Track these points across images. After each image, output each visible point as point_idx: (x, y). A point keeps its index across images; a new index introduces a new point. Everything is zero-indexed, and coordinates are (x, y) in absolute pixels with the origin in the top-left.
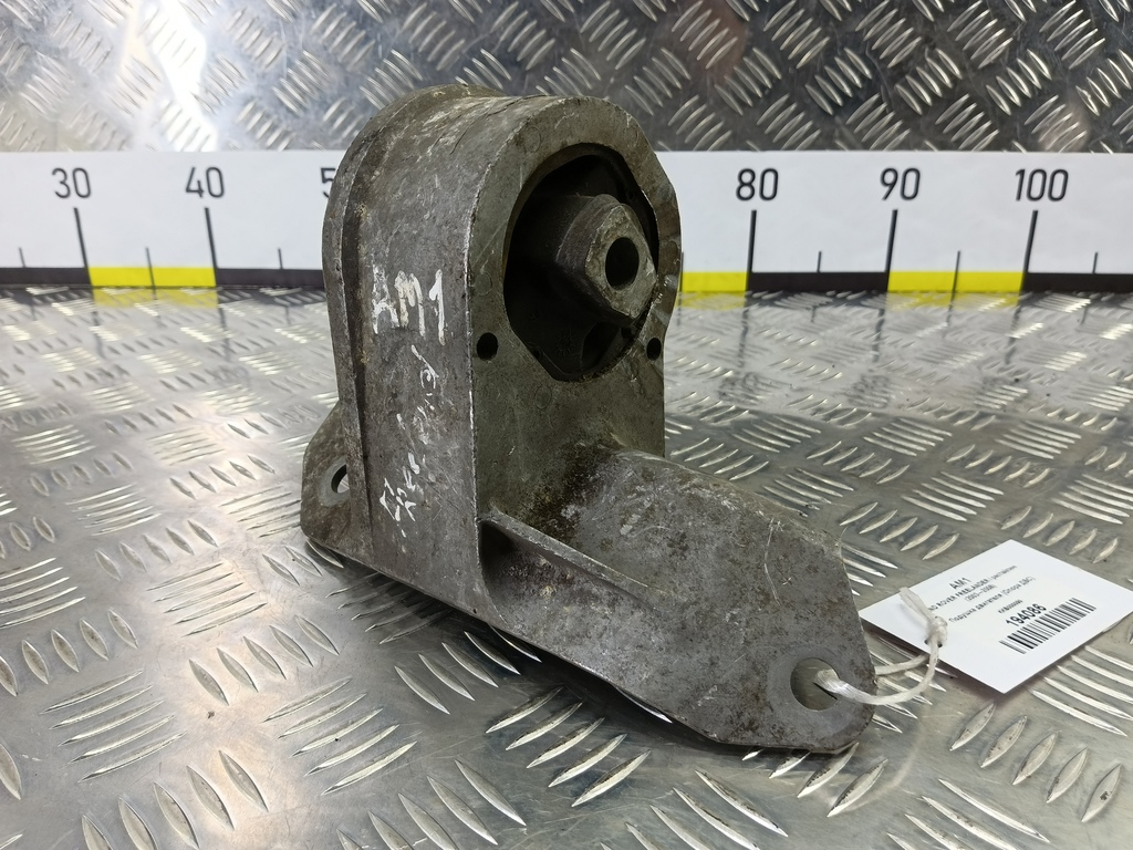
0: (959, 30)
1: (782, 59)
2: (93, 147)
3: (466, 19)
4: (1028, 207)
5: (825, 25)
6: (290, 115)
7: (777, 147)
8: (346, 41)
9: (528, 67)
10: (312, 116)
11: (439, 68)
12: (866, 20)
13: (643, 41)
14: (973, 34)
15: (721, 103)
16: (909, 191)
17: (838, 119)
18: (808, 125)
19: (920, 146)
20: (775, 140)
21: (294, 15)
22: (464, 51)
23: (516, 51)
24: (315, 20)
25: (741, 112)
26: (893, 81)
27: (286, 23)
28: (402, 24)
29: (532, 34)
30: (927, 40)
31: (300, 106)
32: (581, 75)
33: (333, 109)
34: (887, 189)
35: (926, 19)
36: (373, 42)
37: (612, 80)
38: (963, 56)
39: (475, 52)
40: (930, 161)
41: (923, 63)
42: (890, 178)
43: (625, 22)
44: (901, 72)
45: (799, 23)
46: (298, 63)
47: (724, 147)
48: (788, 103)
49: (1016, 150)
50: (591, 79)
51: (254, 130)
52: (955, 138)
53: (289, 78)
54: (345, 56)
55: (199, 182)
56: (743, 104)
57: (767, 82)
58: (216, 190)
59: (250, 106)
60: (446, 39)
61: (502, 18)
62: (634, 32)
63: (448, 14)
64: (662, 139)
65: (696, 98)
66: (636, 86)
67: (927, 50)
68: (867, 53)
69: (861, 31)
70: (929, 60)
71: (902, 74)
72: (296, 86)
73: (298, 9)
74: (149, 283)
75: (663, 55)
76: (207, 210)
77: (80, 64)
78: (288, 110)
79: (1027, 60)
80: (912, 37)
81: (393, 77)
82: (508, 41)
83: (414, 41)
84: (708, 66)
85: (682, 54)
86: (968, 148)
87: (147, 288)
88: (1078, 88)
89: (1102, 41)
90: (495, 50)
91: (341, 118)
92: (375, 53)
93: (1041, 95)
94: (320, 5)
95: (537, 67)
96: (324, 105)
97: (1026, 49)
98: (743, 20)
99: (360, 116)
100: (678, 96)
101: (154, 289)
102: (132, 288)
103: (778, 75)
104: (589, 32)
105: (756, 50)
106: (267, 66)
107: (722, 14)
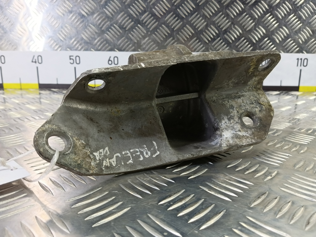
0: (241, 20)
1: (194, 28)
2: (7, 49)
3: (110, 16)
5: (205, 19)
8: (77, 21)
9: (127, 29)
10: (67, 42)
11: (103, 29)
12: (216, 18)
13: (157, 23)
14: (244, 21)
15: (178, 39)
17: (210, 44)
18: (202, 46)
20: (193, 49)
21: (64, 15)
22: (109, 25)
23: (123, 25)
24: (69, 16)
25: (183, 42)
26: (224, 34)
27: (61, 16)
28: (92, 17)
29: (127, 21)
30: (232, 23)
31: (65, 39)
33: (73, 40)
35: (232, 18)
36: (85, 22)
38: (242, 27)
39: (112, 25)
41: (232, 29)
43: (152, 18)
44: (226, 31)
45: (198, 18)
46: (64, 27)
48: (196, 40)
50: (144, 33)
51: (51, 45)
52: (241, 49)
53: (61, 31)
54: (77, 26)
55: (35, 60)
56: (184, 40)
57: (190, 34)
58: (40, 62)
59: (51, 39)
60: (104, 21)
61: (119, 16)
62: (155, 20)
63: (105, 15)
65: (172, 38)
66: (155, 35)
67: (232, 26)
68: (217, 26)
69: (215, 21)
70: (233, 29)
72: (63, 34)
73: (65, 13)
75: (163, 26)
76: (37, 68)
77: (4, 27)
78: (61, 40)
79: (259, 28)
80: (228, 22)
81: (90, 32)
82: (121, 22)
83: (96, 22)
84: (175, 29)
85: (168, 26)
87: (19, 89)
88: (273, 36)
89: (278, 24)
90: (118, 25)
91: (75, 43)
92: (85, 25)
93: (263, 38)
94: (71, 12)
95: (129, 29)
96: (71, 39)
97: (258, 25)
98: (184, 18)
99: (81, 42)
100: (167, 38)
101: (21, 89)
102: (15, 89)
103: (193, 32)
104: (143, 20)
105: (187, 26)
106: (56, 28)
107: (178, 16)
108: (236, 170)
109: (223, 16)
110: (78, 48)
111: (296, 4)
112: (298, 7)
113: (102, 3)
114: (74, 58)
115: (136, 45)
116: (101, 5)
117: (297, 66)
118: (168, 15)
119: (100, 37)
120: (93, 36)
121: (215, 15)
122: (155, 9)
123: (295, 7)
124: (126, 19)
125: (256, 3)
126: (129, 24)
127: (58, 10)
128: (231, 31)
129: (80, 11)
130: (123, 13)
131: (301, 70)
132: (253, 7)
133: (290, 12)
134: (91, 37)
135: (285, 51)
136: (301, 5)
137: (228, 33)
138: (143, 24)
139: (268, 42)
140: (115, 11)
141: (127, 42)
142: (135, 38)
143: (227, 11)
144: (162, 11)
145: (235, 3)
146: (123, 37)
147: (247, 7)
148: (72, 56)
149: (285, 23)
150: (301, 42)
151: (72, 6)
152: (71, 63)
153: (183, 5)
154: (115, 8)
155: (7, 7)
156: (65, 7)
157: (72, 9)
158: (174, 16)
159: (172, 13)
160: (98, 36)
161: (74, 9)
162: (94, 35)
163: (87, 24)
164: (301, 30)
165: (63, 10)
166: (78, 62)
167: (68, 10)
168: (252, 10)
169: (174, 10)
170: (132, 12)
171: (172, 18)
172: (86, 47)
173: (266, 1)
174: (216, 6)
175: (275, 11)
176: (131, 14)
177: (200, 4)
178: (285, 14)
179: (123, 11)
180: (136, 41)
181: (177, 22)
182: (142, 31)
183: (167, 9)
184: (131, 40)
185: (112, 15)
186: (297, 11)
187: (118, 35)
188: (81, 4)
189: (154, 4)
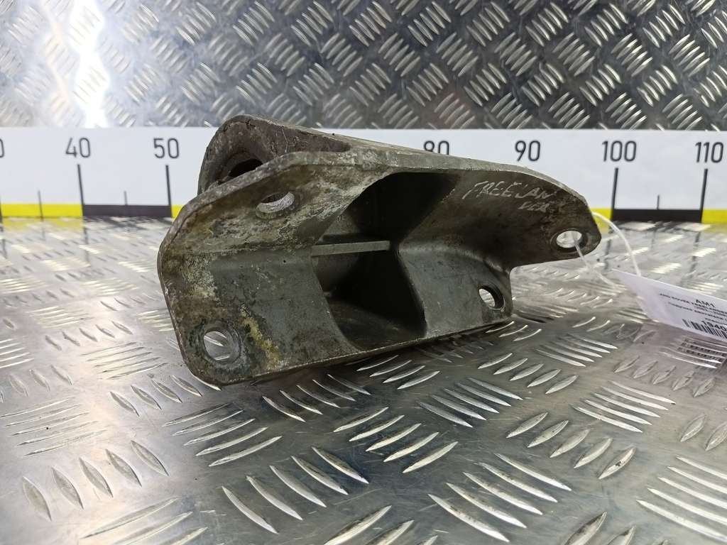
0: (560, 51)
1: (449, 71)
2: (9, 124)
3: (248, 44)
4: (612, 166)
5: (475, 49)
6: (135, 105)
7: (447, 127)
8: (171, 57)
9: (288, 74)
10: (148, 105)
11: (231, 74)
12: (501, 46)
13: (360, 59)
14: (569, 54)
15: (411, 98)
16: (534, 156)
17: (486, 109)
19: (539, 126)
20: (446, 122)
21: (139, 41)
22: (247, 64)
23: (280, 65)
24: (151, 44)
25: (423, 104)
26: (520, 84)
27: (134, 45)
28: (207, 47)
29: (290, 54)
30: (540, 58)
31: (142, 99)
32: (322, 80)
33: (163, 100)
34: (519, 154)
35: (539, 45)
36: (188, 58)
37: (341, 84)
38: (564, 68)
39: (253, 65)
40: (546, 135)
41: (538, 73)
42: (521, 147)
43: (349, 47)
44: (524, 78)
45: (459, 48)
46: (140, 71)
47: (414, 126)
48: (454, 99)
49: (601, 128)
50: (328, 83)
51: (111, 113)
52: (562, 120)
53: (135, 80)
54: (171, 67)
55: (74, 148)
56: (425, 99)
57: (440, 86)
58: (85, 153)
59: (109, 98)
60: (235, 56)
61: (270, 44)
62: (354, 53)
63: (236, 41)
64: (375, 121)
65: (395, 95)
66: (357, 87)
67: (540, 65)
68: (502, 66)
69: (498, 53)
70: (542, 71)
71: (525, 80)
72: (139, 86)
73: (142, 37)
74: (39, 214)
75: (373, 67)
76: (79, 166)
78: (134, 101)
79: (605, 70)
80: (531, 56)
81: (202, 80)
82: (275, 59)
83: (215, 58)
84: (402, 75)
85: (385, 67)
86: (571, 127)
87: (37, 217)
88: (638, 89)
89: (650, 59)
90: (266, 64)
91: (167, 107)
92: (190, 65)
93: (615, 93)
94: (155, 34)
95: (293, 75)
96: (157, 98)
97: (603, 63)
98: (423, 46)
99: (180, 105)
100: (384, 94)
101: (42, 218)
102: (28, 217)
103: (446, 80)
104: (326, 53)
105: (432, 65)
106: (121, 73)
107: (410, 42)
108: (531, 446)
109: (518, 41)
110: (173, 119)
111: (695, 11)
112: (699, 18)
113: (229, 13)
114: (164, 144)
115: (311, 112)
116: (227, 17)
117: (698, 160)
118: (385, 40)
119: (225, 94)
120: (208, 92)
121: (498, 38)
122: (356, 25)
123: (691, 18)
124: (287, 50)
125: (597, 9)
126: (293, 62)
127: (126, 28)
128: (535, 77)
129: (177, 31)
130: (279, 35)
131: (706, 171)
132: (589, 20)
133: (680, 31)
134: (205, 94)
135: (669, 126)
136: (707, 13)
137: (530, 83)
138: (325, 63)
139: (627, 103)
140: (261, 31)
141: (289, 105)
142: (308, 95)
143: (528, 28)
144: (372, 31)
145: (546, 10)
146: (280, 93)
147: (577, 19)
148: (161, 139)
149: (668, 57)
150: (706, 103)
151: (157, 20)
152: (156, 155)
153: (421, 15)
154: (260, 24)
155: (7, 24)
156: (142, 22)
157: (158, 27)
158: (401, 41)
159: (396, 35)
160: (221, 92)
161: (163, 28)
162: (210, 88)
163: (193, 62)
164: (708, 73)
165: (137, 30)
166: (174, 153)
167: (150, 30)
168: (587, 26)
169: (400, 28)
170: (300, 34)
171: (395, 47)
172: (193, 117)
173: (623, 3)
174: (500, 17)
175: (644, 29)
176: (297, 37)
177: (462, 14)
178: (667, 36)
179: (280, 31)
180: (310, 103)
181: (408, 57)
182: (323, 78)
183: (383, 25)
184: (300, 100)
185: (253, 39)
186: (697, 27)
187: (268, 89)
188: (180, 14)
189: (353, 15)
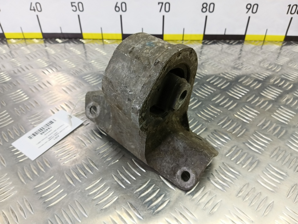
114: (76, 5)
148: (74, 3)
152: (73, 10)
166: (81, 9)
